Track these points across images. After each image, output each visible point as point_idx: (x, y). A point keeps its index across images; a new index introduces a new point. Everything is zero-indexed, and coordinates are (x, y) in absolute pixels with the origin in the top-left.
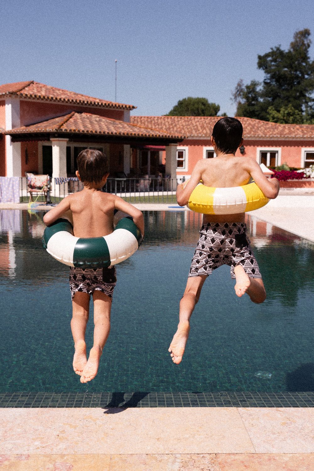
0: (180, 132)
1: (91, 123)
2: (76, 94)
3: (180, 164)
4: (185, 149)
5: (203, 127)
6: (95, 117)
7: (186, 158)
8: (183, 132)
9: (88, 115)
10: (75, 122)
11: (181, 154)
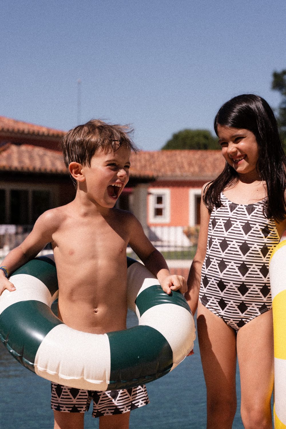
0: (159, 171)
1: (31, 158)
2: (16, 122)
3: (159, 212)
4: (166, 192)
5: (190, 164)
6: (38, 151)
7: (167, 205)
8: (163, 170)
9: (30, 148)
10: (9, 157)
11: (159, 200)
